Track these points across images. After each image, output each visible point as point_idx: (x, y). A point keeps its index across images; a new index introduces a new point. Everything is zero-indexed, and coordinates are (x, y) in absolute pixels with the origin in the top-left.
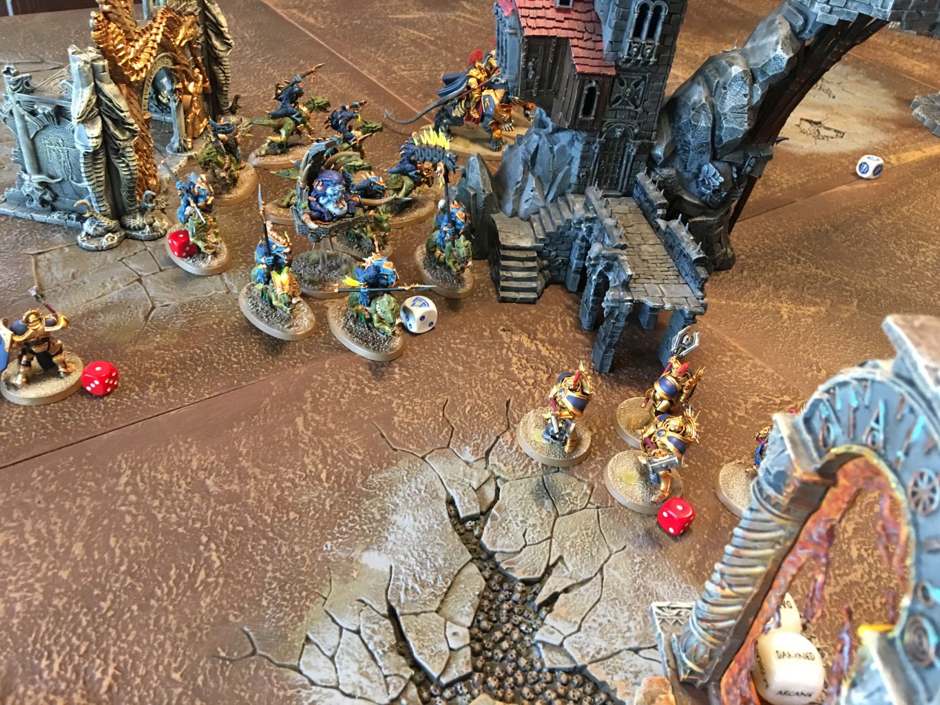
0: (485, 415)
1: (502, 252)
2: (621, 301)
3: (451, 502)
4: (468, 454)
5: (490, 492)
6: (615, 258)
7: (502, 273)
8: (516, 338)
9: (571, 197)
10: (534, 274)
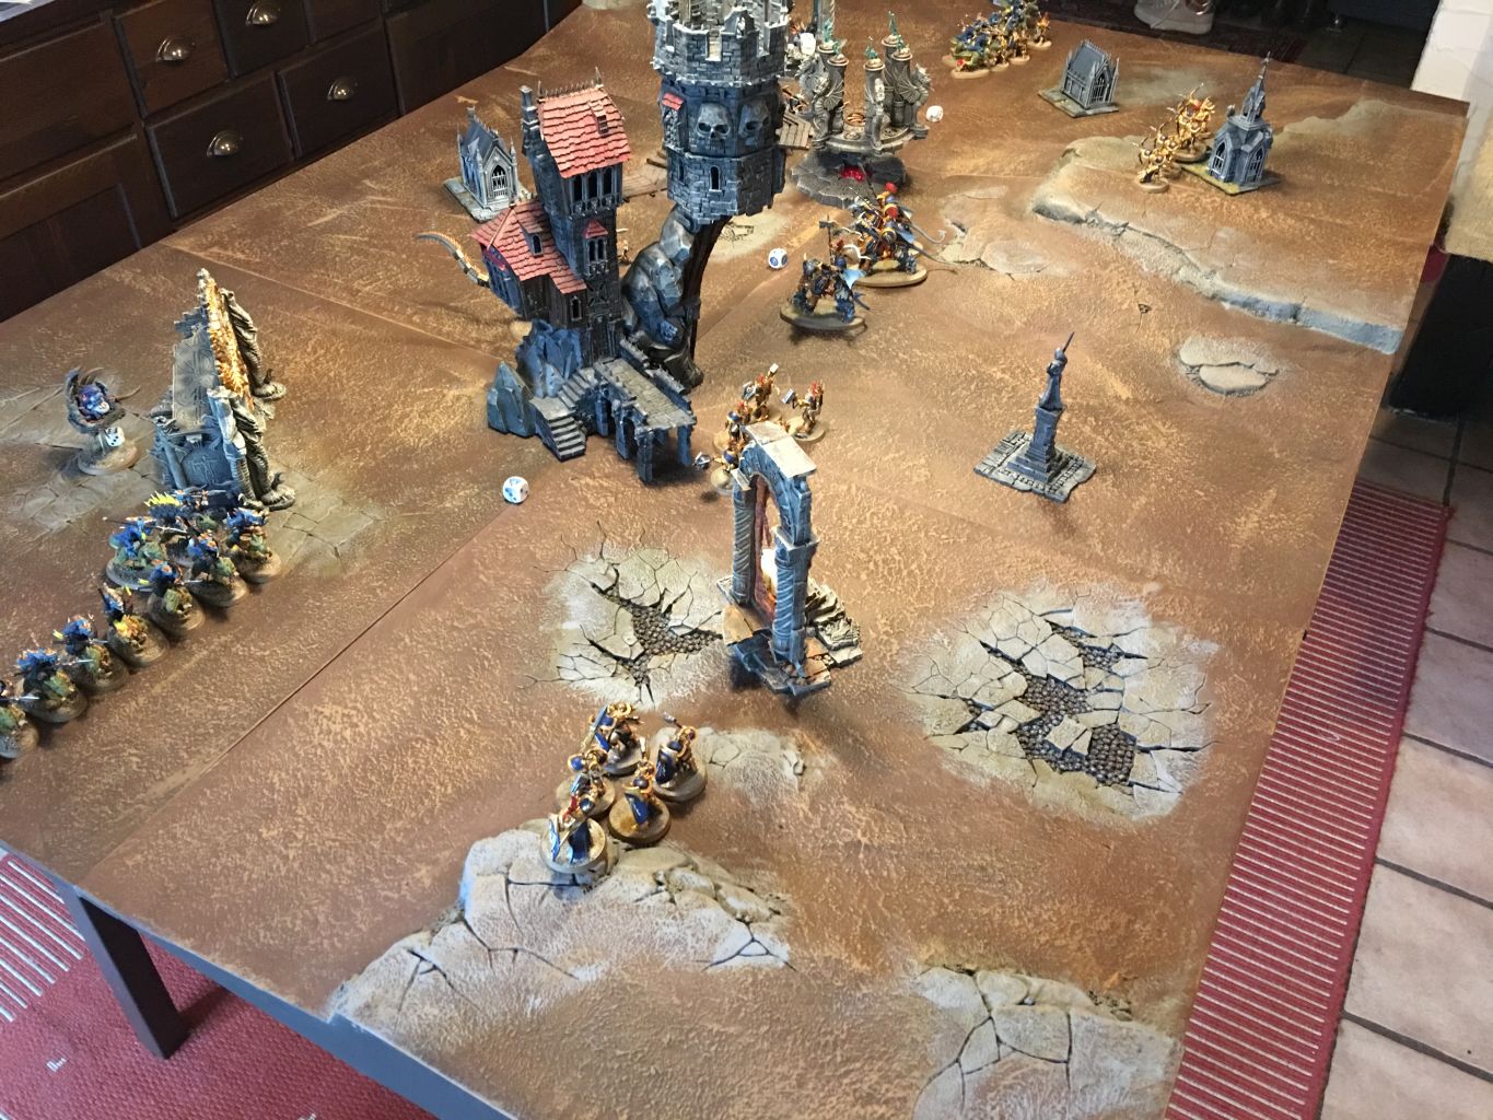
0: (588, 535)
1: (551, 425)
2: (646, 433)
3: (594, 586)
4: (589, 558)
5: (614, 574)
6: (632, 407)
7: (556, 439)
8: (583, 482)
9: (582, 372)
10: (577, 433)
